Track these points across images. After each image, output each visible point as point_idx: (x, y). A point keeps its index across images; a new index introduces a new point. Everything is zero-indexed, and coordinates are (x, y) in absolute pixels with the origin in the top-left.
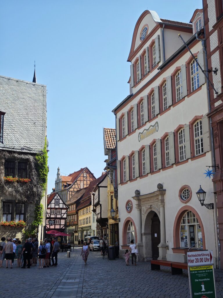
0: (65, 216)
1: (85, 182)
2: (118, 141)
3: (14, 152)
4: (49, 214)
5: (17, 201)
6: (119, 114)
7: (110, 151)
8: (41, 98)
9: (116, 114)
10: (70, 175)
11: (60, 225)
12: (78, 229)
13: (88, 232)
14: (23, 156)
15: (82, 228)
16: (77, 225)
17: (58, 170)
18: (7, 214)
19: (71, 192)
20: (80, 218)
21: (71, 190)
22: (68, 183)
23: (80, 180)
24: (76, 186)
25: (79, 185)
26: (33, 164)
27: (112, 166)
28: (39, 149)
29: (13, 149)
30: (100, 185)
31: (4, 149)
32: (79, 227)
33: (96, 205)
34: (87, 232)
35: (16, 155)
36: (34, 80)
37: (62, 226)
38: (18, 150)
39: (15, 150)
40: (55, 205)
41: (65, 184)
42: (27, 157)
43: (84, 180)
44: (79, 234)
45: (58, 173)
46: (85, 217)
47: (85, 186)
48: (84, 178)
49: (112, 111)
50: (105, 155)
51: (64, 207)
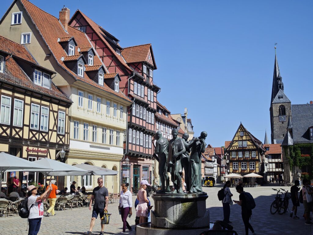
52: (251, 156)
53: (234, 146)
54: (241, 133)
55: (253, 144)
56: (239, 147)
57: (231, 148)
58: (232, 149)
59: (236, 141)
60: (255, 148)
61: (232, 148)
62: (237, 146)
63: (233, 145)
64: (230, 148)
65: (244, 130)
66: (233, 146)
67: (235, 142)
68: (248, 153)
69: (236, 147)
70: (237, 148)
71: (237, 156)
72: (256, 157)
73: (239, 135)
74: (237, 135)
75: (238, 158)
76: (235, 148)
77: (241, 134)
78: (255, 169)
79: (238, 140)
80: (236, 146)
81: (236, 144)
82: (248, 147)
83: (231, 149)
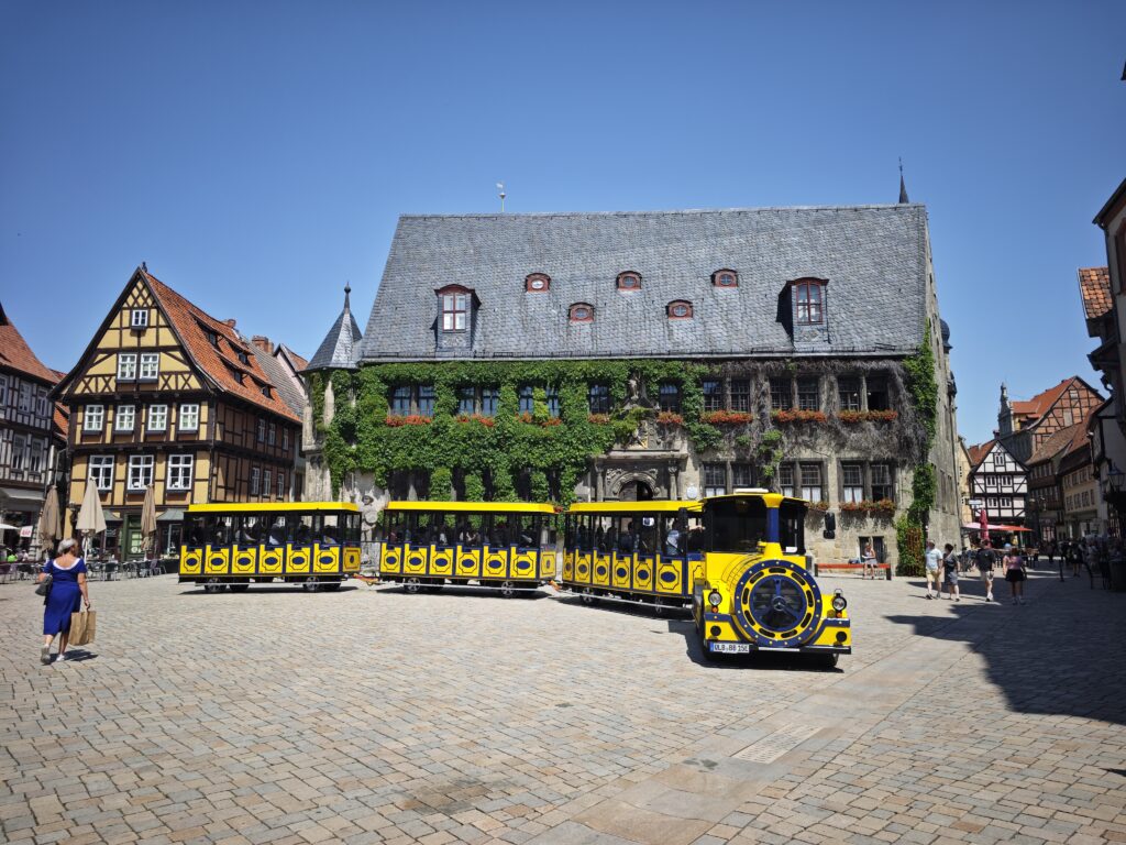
0: (1024, 489)
1: (1076, 411)
2: (1119, 294)
3: (855, 358)
4: (983, 487)
5: (872, 459)
6: (1115, 225)
7: (1101, 324)
8: (914, 233)
9: (1105, 228)
10: (1036, 398)
11: (1013, 509)
12: (1066, 519)
13: (1091, 524)
14: (873, 364)
15: (1075, 515)
16: (1062, 508)
17: (1003, 389)
18: (853, 487)
19: (1039, 437)
20: (1067, 494)
21: (1039, 430)
22: (1030, 416)
23: (1063, 408)
24: (1053, 422)
25: (1060, 420)
26: (900, 380)
27: (1103, 360)
28: (911, 345)
29: (853, 351)
30: (1102, 414)
31: (833, 354)
32: (1067, 512)
33: (1098, 463)
34: (1088, 525)
35: (859, 364)
36: (903, 198)
37: (1017, 512)
38: (863, 354)
39: (855, 354)
40: (995, 466)
41: (1023, 419)
42: (883, 364)
43: (1072, 407)
44: (1068, 528)
45: (1002, 396)
46: (1080, 490)
47: (1077, 420)
48: (1073, 403)
49: (1094, 222)
50: (1091, 336)
51: (1019, 469)
52: (173, 427)
53: (97, 376)
54: (137, 314)
55: (187, 368)
56: (118, 384)
57: (82, 385)
58: (87, 391)
59: (110, 352)
60: (194, 384)
61: (87, 386)
62: (111, 376)
63: (92, 371)
64: (75, 386)
65: (150, 302)
66: (91, 377)
67: (101, 356)
68: (163, 410)
69: (107, 383)
70: (107, 385)
71: (109, 426)
72: (197, 432)
73: (126, 324)
74: (116, 323)
75: (115, 435)
76: (102, 383)
77: (137, 321)
78: (192, 491)
79: (118, 346)
80: (103, 376)
81: (106, 366)
82: (162, 382)
83: (78, 391)
